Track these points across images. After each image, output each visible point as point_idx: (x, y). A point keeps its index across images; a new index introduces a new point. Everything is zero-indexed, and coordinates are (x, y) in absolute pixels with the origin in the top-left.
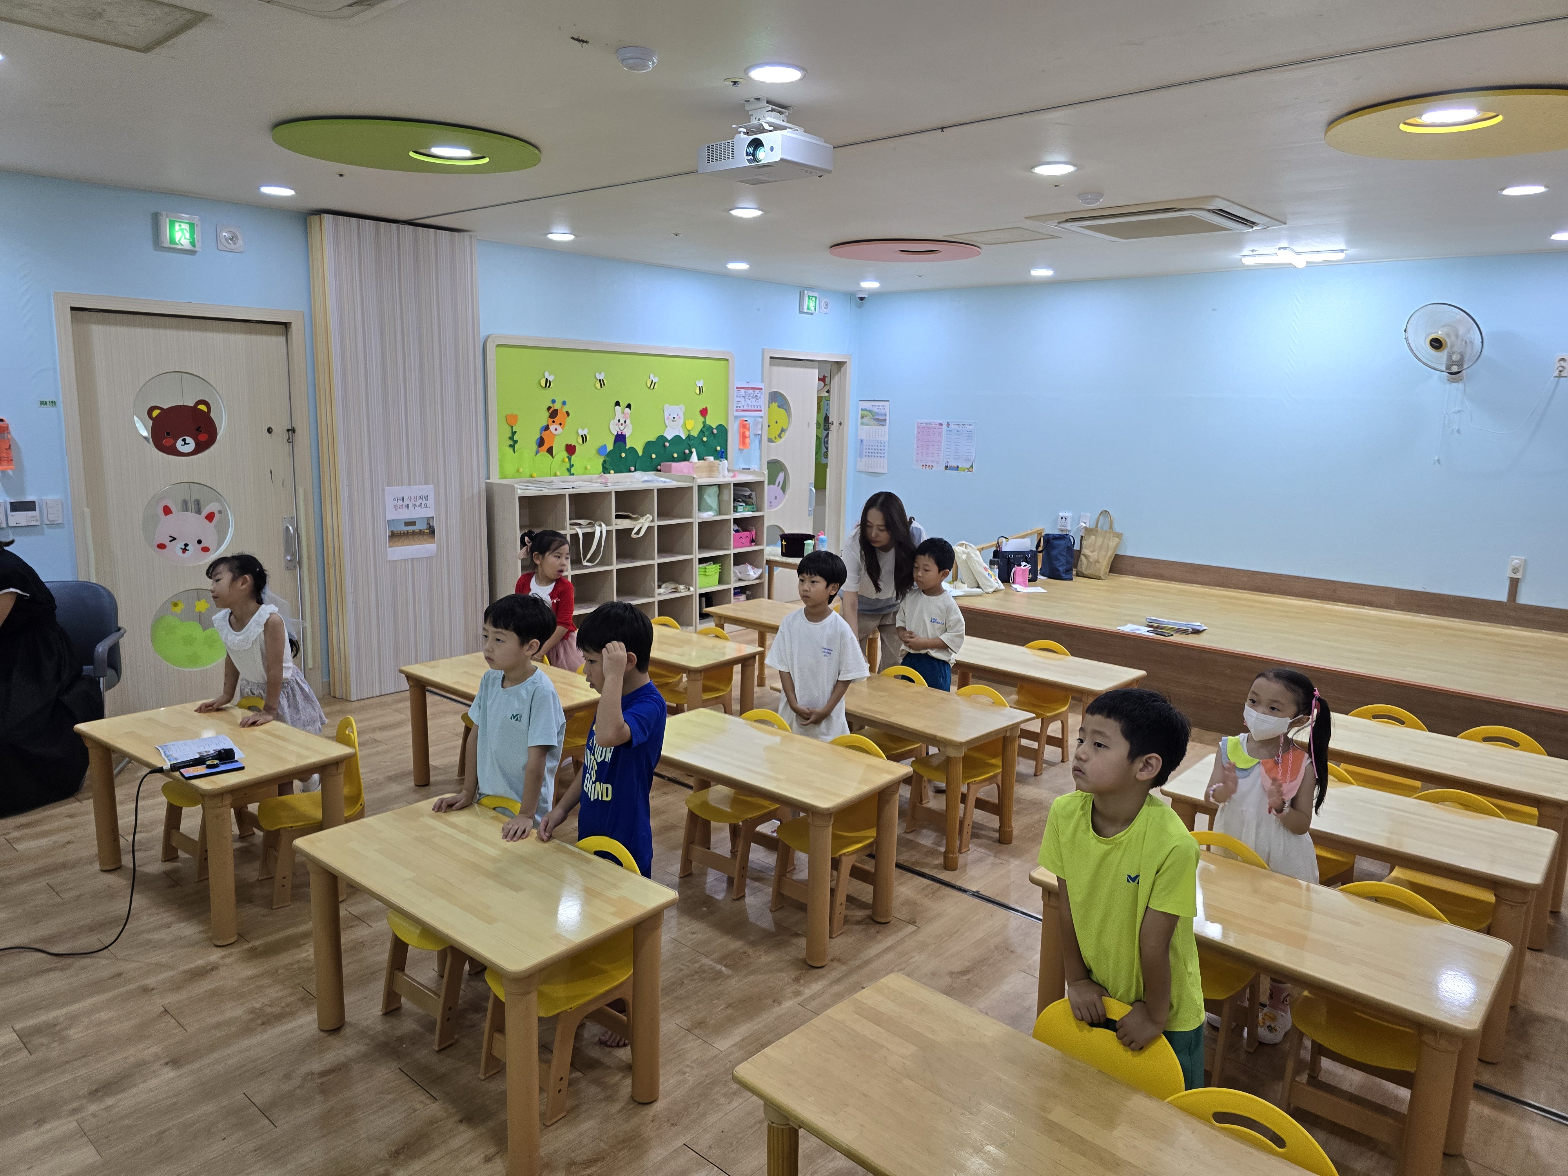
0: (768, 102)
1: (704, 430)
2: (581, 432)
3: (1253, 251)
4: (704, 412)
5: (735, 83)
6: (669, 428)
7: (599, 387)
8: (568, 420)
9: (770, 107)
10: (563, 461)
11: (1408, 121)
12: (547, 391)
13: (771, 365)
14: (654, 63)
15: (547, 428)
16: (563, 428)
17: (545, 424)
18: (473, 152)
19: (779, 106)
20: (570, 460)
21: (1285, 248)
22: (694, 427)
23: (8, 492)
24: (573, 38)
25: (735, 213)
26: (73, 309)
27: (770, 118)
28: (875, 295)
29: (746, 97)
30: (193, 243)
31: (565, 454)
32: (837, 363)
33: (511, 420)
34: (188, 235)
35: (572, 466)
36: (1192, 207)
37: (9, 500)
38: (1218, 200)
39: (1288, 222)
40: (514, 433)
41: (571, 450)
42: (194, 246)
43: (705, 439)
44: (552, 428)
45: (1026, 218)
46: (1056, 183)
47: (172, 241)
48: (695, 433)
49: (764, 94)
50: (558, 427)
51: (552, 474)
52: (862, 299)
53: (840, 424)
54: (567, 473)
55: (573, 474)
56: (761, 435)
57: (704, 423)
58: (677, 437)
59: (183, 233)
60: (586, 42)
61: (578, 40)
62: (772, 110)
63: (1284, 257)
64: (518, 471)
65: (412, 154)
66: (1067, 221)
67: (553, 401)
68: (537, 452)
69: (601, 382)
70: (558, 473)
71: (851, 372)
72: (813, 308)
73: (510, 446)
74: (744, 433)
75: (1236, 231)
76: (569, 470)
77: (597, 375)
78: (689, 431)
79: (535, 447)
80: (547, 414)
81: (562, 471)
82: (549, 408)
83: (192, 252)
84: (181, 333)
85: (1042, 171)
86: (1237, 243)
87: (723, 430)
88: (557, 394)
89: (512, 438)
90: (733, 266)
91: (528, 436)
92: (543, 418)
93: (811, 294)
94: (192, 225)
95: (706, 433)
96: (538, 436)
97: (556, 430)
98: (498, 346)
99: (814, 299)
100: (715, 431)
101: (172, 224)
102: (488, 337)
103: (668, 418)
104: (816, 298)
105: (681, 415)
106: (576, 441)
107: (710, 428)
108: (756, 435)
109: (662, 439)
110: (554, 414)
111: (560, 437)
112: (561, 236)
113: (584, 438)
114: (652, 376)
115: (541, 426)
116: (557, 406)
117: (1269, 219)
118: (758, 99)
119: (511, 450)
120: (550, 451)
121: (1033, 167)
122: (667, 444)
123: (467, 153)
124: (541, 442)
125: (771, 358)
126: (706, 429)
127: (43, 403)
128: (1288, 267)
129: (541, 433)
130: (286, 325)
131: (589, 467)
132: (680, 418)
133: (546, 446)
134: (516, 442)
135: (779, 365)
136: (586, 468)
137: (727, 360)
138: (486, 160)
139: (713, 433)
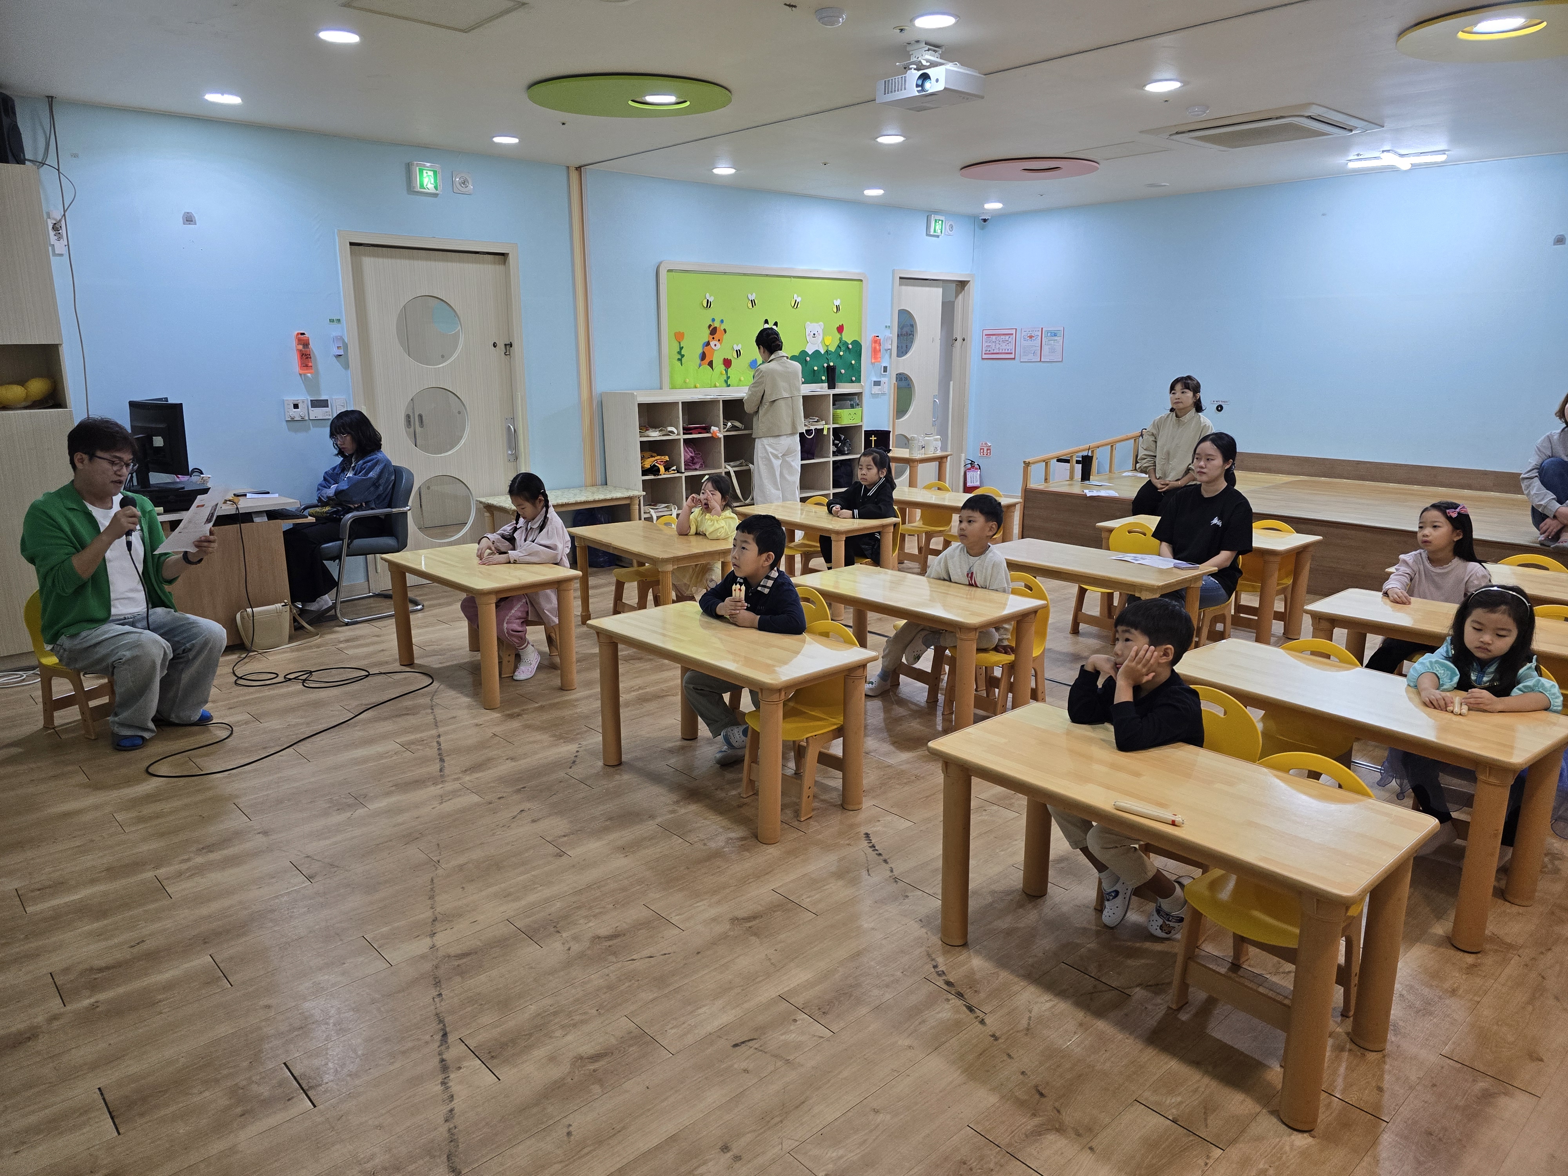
0: (926, 44)
1: (840, 345)
2: (736, 348)
3: (1358, 155)
4: (840, 329)
5: (902, 30)
6: (809, 343)
7: (751, 307)
8: (725, 337)
9: (927, 47)
10: (721, 374)
11: (1465, 29)
12: (709, 311)
13: (900, 285)
14: (843, 19)
15: (708, 344)
16: (721, 344)
17: (707, 340)
18: (677, 97)
19: (934, 46)
20: (727, 372)
21: (1388, 151)
22: (831, 342)
23: (309, 392)
24: (785, 4)
25: (882, 140)
26: (351, 244)
27: (927, 57)
28: (1000, 216)
29: (908, 41)
30: (436, 188)
31: (723, 367)
32: (961, 282)
33: (679, 337)
34: (432, 181)
35: (728, 378)
36: (1292, 114)
37: (310, 399)
38: (1314, 106)
39: (1386, 124)
40: (681, 348)
41: (727, 363)
42: (437, 190)
43: (841, 353)
44: (712, 344)
45: (1140, 132)
46: (1166, 99)
47: (422, 186)
48: (832, 349)
49: (923, 37)
50: (717, 343)
51: (713, 385)
52: (985, 220)
53: (964, 340)
54: (725, 385)
55: (729, 386)
56: (890, 350)
57: (841, 340)
58: (817, 352)
59: (429, 179)
60: (795, 6)
61: (790, 6)
62: (928, 50)
63: (1388, 159)
64: (685, 382)
65: (630, 103)
66: (1177, 133)
67: (713, 320)
68: (700, 366)
69: (753, 302)
70: (718, 384)
71: (974, 290)
72: (939, 231)
73: (679, 359)
74: (875, 348)
75: (1335, 136)
76: (726, 382)
77: (749, 295)
78: (827, 346)
79: (698, 361)
80: (708, 332)
81: (720, 382)
82: (710, 326)
83: (435, 195)
84: (429, 263)
85: (1154, 88)
86: (1344, 148)
87: (857, 345)
88: (716, 313)
89: (679, 353)
90: (869, 192)
91: (693, 351)
92: (705, 336)
93: (938, 217)
94: (435, 172)
95: (843, 348)
96: (701, 351)
97: (715, 345)
98: (669, 271)
99: (940, 222)
100: (850, 346)
101: (421, 171)
102: (661, 263)
103: (809, 335)
104: (942, 221)
105: (820, 331)
106: (732, 356)
107: (846, 343)
108: (886, 350)
109: (804, 353)
110: (713, 331)
111: (720, 351)
112: (724, 170)
113: (738, 353)
114: (795, 296)
115: (702, 343)
116: (717, 324)
117: (1367, 123)
118: (918, 42)
119: (679, 363)
120: (711, 364)
121: (1145, 86)
122: (808, 359)
123: (672, 99)
124: (703, 357)
125: (901, 278)
126: (842, 345)
127: (332, 321)
128: (1393, 169)
129: (703, 348)
130: (504, 255)
131: (742, 379)
132: (819, 334)
133: (707, 360)
134: (683, 356)
135: (907, 285)
136: (740, 380)
137: (861, 280)
138: (688, 103)
139: (848, 348)
